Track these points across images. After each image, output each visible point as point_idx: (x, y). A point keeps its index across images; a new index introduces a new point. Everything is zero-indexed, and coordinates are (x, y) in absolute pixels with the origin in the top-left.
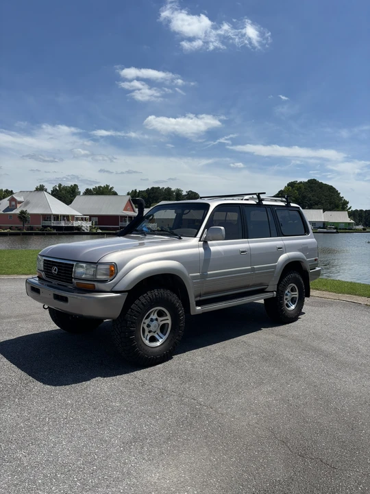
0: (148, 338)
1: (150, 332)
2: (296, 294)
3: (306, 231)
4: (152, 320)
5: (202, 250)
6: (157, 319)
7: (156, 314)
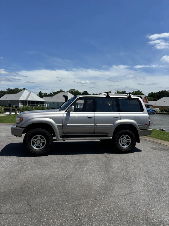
0: (36, 146)
1: (37, 144)
2: (130, 140)
3: (142, 110)
4: (38, 140)
5: (65, 115)
6: (40, 140)
7: (40, 138)
